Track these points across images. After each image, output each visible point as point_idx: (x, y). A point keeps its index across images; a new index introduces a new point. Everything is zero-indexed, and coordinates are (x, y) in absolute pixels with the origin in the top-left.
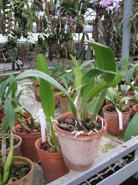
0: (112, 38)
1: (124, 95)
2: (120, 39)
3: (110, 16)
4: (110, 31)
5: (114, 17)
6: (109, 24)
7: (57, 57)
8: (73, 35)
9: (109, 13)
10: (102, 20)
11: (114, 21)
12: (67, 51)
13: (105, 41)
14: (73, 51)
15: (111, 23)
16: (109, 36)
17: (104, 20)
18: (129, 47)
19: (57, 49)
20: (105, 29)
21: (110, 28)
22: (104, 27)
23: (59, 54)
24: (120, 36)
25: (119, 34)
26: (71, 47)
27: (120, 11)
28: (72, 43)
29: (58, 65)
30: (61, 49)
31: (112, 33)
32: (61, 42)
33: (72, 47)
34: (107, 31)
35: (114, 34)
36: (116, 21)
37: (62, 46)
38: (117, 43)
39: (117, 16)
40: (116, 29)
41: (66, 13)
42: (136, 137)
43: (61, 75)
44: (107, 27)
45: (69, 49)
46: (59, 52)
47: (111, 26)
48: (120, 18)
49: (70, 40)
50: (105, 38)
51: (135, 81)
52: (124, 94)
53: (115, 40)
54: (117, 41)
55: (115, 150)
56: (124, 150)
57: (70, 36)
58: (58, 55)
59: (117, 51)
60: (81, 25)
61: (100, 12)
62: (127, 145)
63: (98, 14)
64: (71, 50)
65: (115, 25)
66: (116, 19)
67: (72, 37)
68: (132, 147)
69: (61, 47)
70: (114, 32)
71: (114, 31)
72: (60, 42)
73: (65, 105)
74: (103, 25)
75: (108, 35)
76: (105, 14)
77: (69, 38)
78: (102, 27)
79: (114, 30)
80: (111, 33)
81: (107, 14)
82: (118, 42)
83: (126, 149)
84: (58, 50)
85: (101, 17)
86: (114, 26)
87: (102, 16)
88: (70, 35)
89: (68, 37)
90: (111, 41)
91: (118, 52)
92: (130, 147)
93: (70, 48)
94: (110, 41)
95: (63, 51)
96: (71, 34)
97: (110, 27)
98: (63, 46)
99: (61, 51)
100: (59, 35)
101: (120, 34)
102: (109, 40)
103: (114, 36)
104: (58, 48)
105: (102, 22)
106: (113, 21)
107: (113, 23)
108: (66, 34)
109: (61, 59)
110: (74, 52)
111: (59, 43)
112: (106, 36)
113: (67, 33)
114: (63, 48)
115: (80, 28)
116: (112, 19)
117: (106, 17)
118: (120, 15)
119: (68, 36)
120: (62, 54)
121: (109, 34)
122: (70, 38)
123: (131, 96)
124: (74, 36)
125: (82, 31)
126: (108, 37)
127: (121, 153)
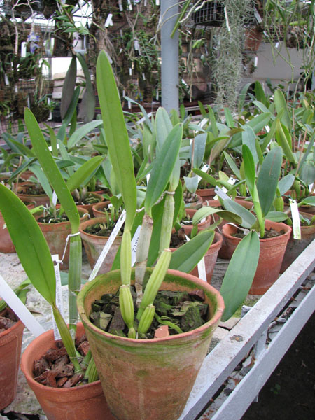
0: (133, 66)
1: (189, 200)
2: (150, 69)
3: (125, 17)
4: (127, 52)
5: (134, 18)
6: (124, 34)
7: (6, 117)
8: (41, 62)
9: (121, 10)
10: (107, 25)
11: (135, 29)
12: (28, 101)
13: (118, 74)
14: (44, 101)
15: (129, 31)
16: (126, 62)
17: (112, 24)
18: (177, 87)
19: (5, 98)
20: (115, 46)
21: (126, 45)
22: (114, 42)
23: (11, 111)
24: (150, 61)
25: (146, 58)
26: (39, 92)
27: (145, 5)
28: (40, 83)
29: (14, 137)
30: (14, 99)
31: (132, 55)
32: (14, 81)
33: (41, 91)
34: (121, 50)
35: (135, 59)
36: (138, 27)
37: (16, 91)
38: (144, 79)
39: (141, 15)
40: (141, 45)
41: (28, 4)
42: (255, 306)
43: (31, 164)
44: (119, 43)
45: (34, 97)
46: (9, 105)
47: (128, 39)
48: (147, 19)
49: (34, 75)
50: (118, 67)
51: (209, 166)
52: (190, 197)
53: (139, 73)
54: (143, 75)
55: (218, 353)
56: (240, 349)
57: (34, 66)
58: (8, 112)
59: (145, 98)
60: (70, 34)
61: (101, 6)
62: (243, 333)
63: (98, 10)
64: (40, 98)
65: (138, 37)
66: (138, 24)
67: (40, 66)
68: (255, 334)
69: (14, 93)
70: (136, 54)
71: (135, 51)
72: (10, 80)
73: (50, 239)
74: (109, 36)
75: (123, 61)
76: (113, 11)
77: (33, 70)
78: (108, 41)
79: (136, 49)
80: (130, 55)
81: (119, 11)
82: (145, 75)
83: (243, 344)
84: (7, 101)
85: (105, 18)
86: (135, 38)
87: (107, 15)
88: (34, 64)
89: (29, 68)
90: (131, 74)
91: (148, 99)
92: (250, 337)
93: (35, 95)
94: (129, 73)
95: (19, 103)
96: (37, 60)
97: (127, 42)
98: (19, 90)
99: (16, 102)
100: (6, 62)
101: (149, 58)
102: (126, 72)
103: (136, 63)
104: (8, 94)
105: (109, 30)
106: (133, 28)
107: (133, 32)
108: (24, 61)
109: (17, 121)
110: (47, 104)
111: (7, 83)
112: (119, 63)
113: (26, 59)
114: (18, 95)
115: (65, 43)
116: (130, 22)
117: (115, 18)
118: (147, 14)
119: (29, 64)
120: (16, 109)
121: (126, 58)
122: (36, 71)
123: (208, 202)
124: (44, 66)
125: (71, 51)
126: (123, 64)
127: (235, 359)
